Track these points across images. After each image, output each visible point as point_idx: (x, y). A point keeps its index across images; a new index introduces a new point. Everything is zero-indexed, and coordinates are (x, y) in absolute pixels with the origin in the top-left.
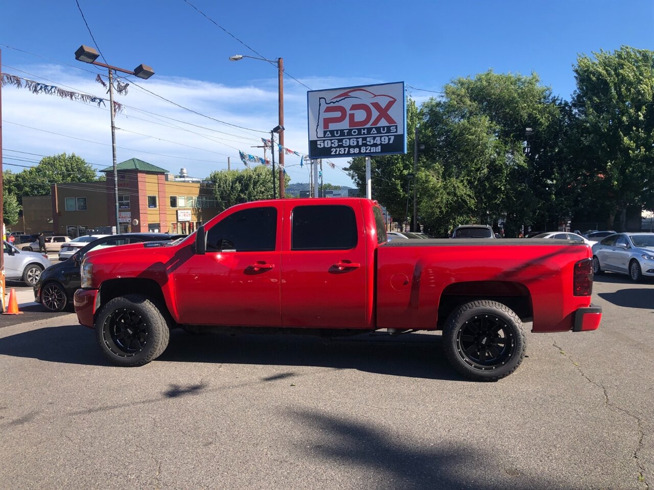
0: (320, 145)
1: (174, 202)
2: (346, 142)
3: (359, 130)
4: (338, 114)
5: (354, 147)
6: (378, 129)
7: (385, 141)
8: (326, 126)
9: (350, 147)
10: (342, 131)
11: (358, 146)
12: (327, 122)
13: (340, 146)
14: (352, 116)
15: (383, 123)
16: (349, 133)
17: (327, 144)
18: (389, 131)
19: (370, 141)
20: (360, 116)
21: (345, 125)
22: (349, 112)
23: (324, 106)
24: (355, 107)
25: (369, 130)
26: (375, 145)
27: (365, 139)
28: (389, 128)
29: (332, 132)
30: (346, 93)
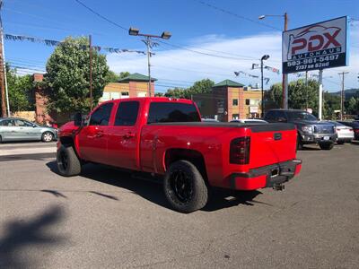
0: (289, 65)
1: (248, 102)
2: (305, 62)
3: (315, 53)
4: (301, 44)
5: (310, 64)
6: (328, 51)
7: (332, 58)
8: (293, 52)
9: (308, 64)
10: (303, 55)
11: (313, 63)
12: (294, 49)
13: (301, 64)
14: (310, 44)
15: (332, 46)
16: (308, 55)
17: (294, 64)
18: (335, 51)
19: (322, 59)
20: (316, 43)
21: (305, 50)
22: (308, 41)
23: (292, 40)
24: (312, 38)
25: (322, 51)
26: (325, 62)
27: (318, 58)
28: (335, 49)
29: (297, 56)
30: (307, 29)
